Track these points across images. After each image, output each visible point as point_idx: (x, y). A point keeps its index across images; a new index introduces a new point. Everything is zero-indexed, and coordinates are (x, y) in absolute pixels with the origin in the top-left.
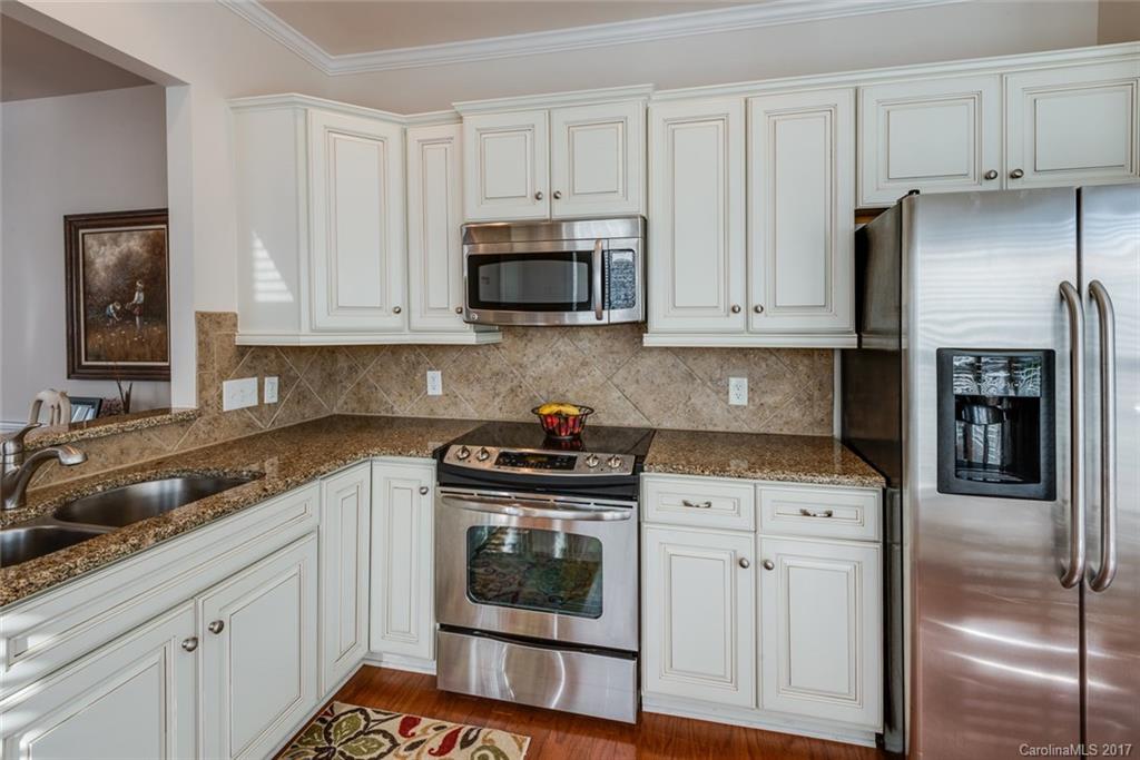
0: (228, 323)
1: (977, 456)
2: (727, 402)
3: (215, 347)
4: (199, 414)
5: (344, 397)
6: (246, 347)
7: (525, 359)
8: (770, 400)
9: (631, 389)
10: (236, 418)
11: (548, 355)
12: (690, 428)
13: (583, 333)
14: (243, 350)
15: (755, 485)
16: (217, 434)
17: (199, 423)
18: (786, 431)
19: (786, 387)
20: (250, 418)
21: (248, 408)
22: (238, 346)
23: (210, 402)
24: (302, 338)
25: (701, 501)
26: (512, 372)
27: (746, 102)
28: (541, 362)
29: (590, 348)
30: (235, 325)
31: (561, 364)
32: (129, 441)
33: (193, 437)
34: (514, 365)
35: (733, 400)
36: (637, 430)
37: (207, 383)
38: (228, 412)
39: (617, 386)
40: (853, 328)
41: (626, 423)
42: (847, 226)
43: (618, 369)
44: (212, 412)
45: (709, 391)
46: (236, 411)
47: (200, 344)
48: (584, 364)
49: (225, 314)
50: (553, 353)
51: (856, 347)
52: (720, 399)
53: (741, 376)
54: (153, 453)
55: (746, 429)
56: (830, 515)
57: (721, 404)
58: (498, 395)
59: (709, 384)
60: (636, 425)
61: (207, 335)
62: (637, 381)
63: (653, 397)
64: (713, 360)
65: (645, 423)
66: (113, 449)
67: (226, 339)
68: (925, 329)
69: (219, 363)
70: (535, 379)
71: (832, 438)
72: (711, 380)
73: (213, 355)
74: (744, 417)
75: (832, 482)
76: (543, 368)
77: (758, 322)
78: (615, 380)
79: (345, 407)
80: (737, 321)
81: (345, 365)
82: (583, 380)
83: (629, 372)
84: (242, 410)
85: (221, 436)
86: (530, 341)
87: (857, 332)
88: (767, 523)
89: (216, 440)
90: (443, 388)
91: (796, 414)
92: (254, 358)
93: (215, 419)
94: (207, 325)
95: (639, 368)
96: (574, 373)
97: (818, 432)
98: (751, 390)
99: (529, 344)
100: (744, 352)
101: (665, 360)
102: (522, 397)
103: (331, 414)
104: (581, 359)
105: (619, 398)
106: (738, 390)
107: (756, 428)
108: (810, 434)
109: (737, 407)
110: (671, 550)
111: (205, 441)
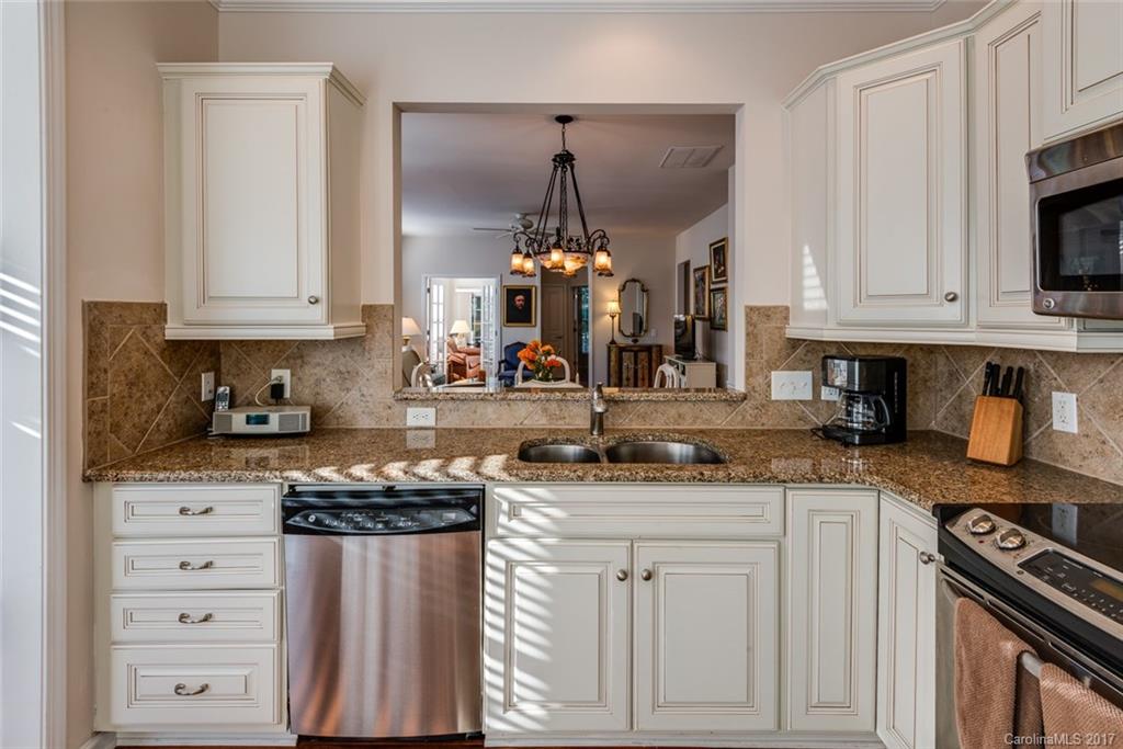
0: (778, 316)
3: (764, 338)
4: (745, 398)
5: (943, 410)
6: (799, 340)
10: (786, 409)
14: (795, 343)
16: (764, 420)
17: (746, 405)
20: (803, 412)
21: (801, 401)
22: (788, 339)
23: (758, 389)
24: (826, 333)
30: (786, 318)
32: (685, 408)
33: (740, 417)
37: (754, 370)
38: (777, 401)
44: (758, 398)
46: (786, 401)
47: (748, 334)
49: (775, 307)
54: (704, 423)
61: (755, 327)
66: (672, 411)
67: (776, 331)
69: (767, 353)
73: (761, 345)
79: (945, 423)
81: (945, 369)
84: (794, 401)
85: (768, 423)
89: (763, 425)
90: (1080, 423)
92: (808, 351)
93: (763, 406)
94: (755, 318)
103: (929, 428)
111: (752, 424)
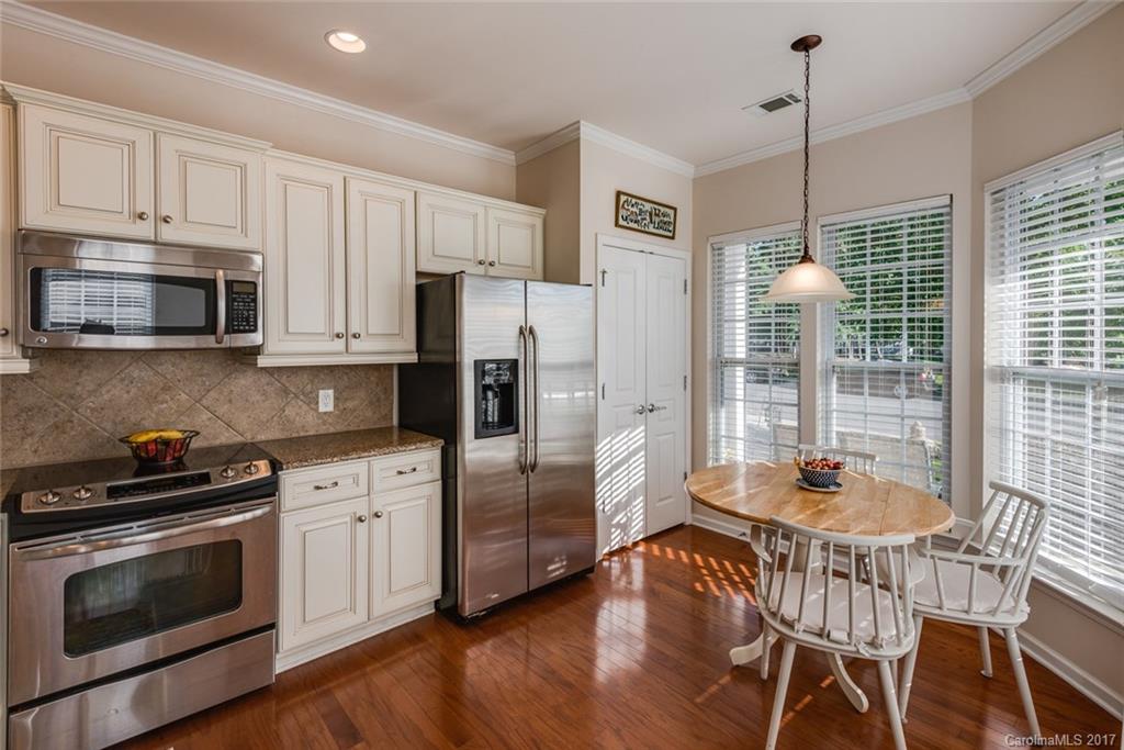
1: (490, 419)
2: (317, 410)
7: (79, 388)
8: (350, 405)
9: (223, 409)
11: (114, 381)
12: (283, 437)
13: (164, 357)
15: (369, 462)
18: (362, 428)
19: (362, 394)
25: (329, 483)
26: (56, 405)
27: (345, 179)
28: (104, 390)
29: (173, 371)
31: (133, 391)
34: (59, 397)
35: (322, 409)
36: (229, 447)
39: (207, 409)
40: (415, 349)
41: (217, 442)
42: (412, 281)
43: (209, 391)
45: (301, 403)
48: (166, 389)
50: (122, 380)
51: (416, 361)
52: (312, 409)
53: (329, 389)
55: (332, 430)
56: (414, 470)
57: (312, 412)
58: (32, 434)
59: (302, 397)
60: (230, 442)
62: (230, 401)
63: (247, 414)
64: (305, 377)
65: (239, 439)
68: (469, 349)
70: (92, 410)
71: (392, 427)
72: (303, 393)
74: (330, 420)
75: (416, 449)
76: (106, 397)
77: (355, 345)
78: (204, 402)
80: (339, 345)
82: (165, 405)
83: (221, 393)
86: (87, 367)
87: (417, 351)
88: (377, 485)
91: (369, 414)
95: (233, 388)
96: (152, 399)
97: (383, 424)
98: (336, 398)
99: (85, 372)
100: (331, 369)
101: (259, 379)
102: (73, 433)
104: (161, 385)
105: (209, 419)
106: (326, 400)
107: (341, 428)
108: (378, 426)
109: (325, 413)
110: (304, 529)
